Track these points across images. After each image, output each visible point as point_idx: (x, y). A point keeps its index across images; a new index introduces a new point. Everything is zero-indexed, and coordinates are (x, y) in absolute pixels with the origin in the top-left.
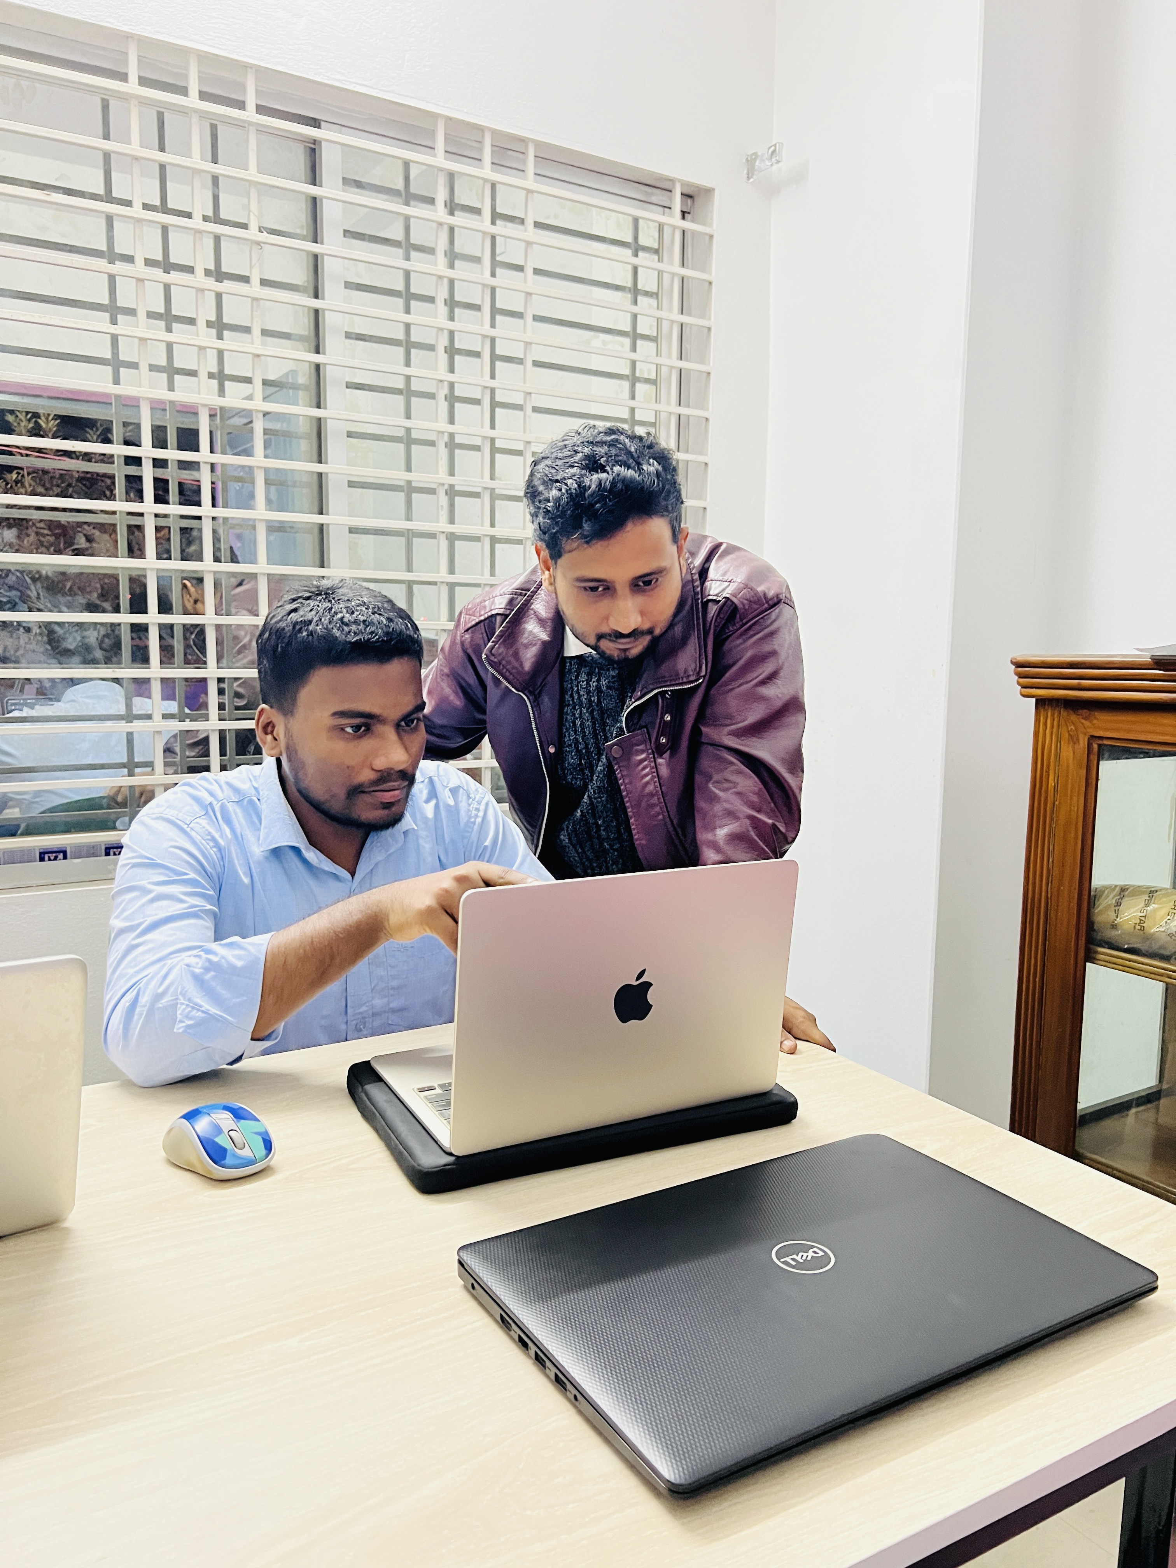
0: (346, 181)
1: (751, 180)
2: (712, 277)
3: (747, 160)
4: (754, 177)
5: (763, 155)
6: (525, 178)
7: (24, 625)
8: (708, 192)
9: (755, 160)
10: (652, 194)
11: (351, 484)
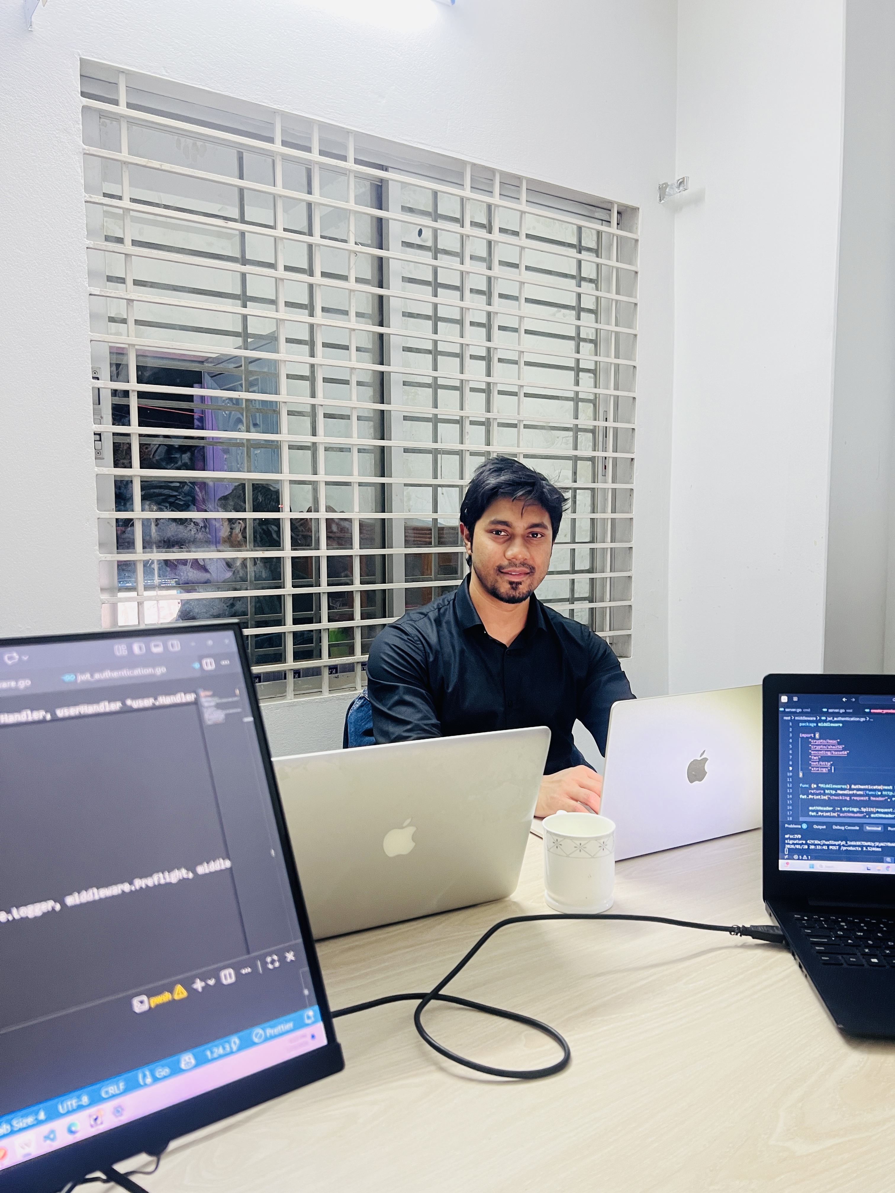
0: (403, 208)
1: (663, 201)
2: (638, 268)
3: (660, 188)
4: (665, 199)
5: (672, 185)
6: (520, 204)
7: (194, 521)
8: (634, 210)
9: (666, 188)
10: (594, 212)
11: (405, 418)
